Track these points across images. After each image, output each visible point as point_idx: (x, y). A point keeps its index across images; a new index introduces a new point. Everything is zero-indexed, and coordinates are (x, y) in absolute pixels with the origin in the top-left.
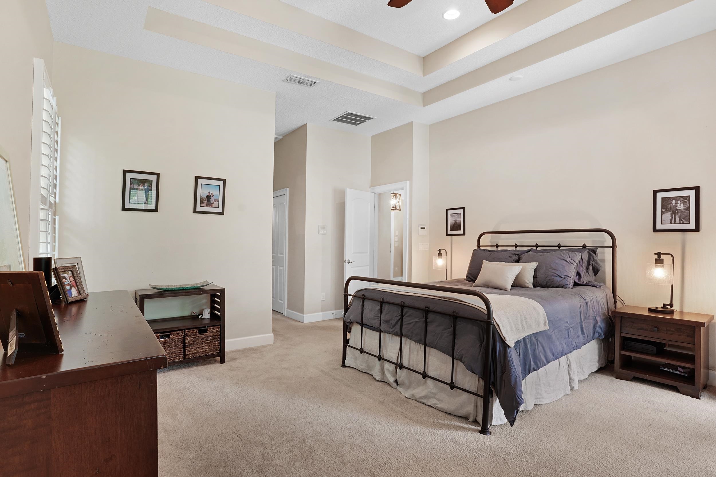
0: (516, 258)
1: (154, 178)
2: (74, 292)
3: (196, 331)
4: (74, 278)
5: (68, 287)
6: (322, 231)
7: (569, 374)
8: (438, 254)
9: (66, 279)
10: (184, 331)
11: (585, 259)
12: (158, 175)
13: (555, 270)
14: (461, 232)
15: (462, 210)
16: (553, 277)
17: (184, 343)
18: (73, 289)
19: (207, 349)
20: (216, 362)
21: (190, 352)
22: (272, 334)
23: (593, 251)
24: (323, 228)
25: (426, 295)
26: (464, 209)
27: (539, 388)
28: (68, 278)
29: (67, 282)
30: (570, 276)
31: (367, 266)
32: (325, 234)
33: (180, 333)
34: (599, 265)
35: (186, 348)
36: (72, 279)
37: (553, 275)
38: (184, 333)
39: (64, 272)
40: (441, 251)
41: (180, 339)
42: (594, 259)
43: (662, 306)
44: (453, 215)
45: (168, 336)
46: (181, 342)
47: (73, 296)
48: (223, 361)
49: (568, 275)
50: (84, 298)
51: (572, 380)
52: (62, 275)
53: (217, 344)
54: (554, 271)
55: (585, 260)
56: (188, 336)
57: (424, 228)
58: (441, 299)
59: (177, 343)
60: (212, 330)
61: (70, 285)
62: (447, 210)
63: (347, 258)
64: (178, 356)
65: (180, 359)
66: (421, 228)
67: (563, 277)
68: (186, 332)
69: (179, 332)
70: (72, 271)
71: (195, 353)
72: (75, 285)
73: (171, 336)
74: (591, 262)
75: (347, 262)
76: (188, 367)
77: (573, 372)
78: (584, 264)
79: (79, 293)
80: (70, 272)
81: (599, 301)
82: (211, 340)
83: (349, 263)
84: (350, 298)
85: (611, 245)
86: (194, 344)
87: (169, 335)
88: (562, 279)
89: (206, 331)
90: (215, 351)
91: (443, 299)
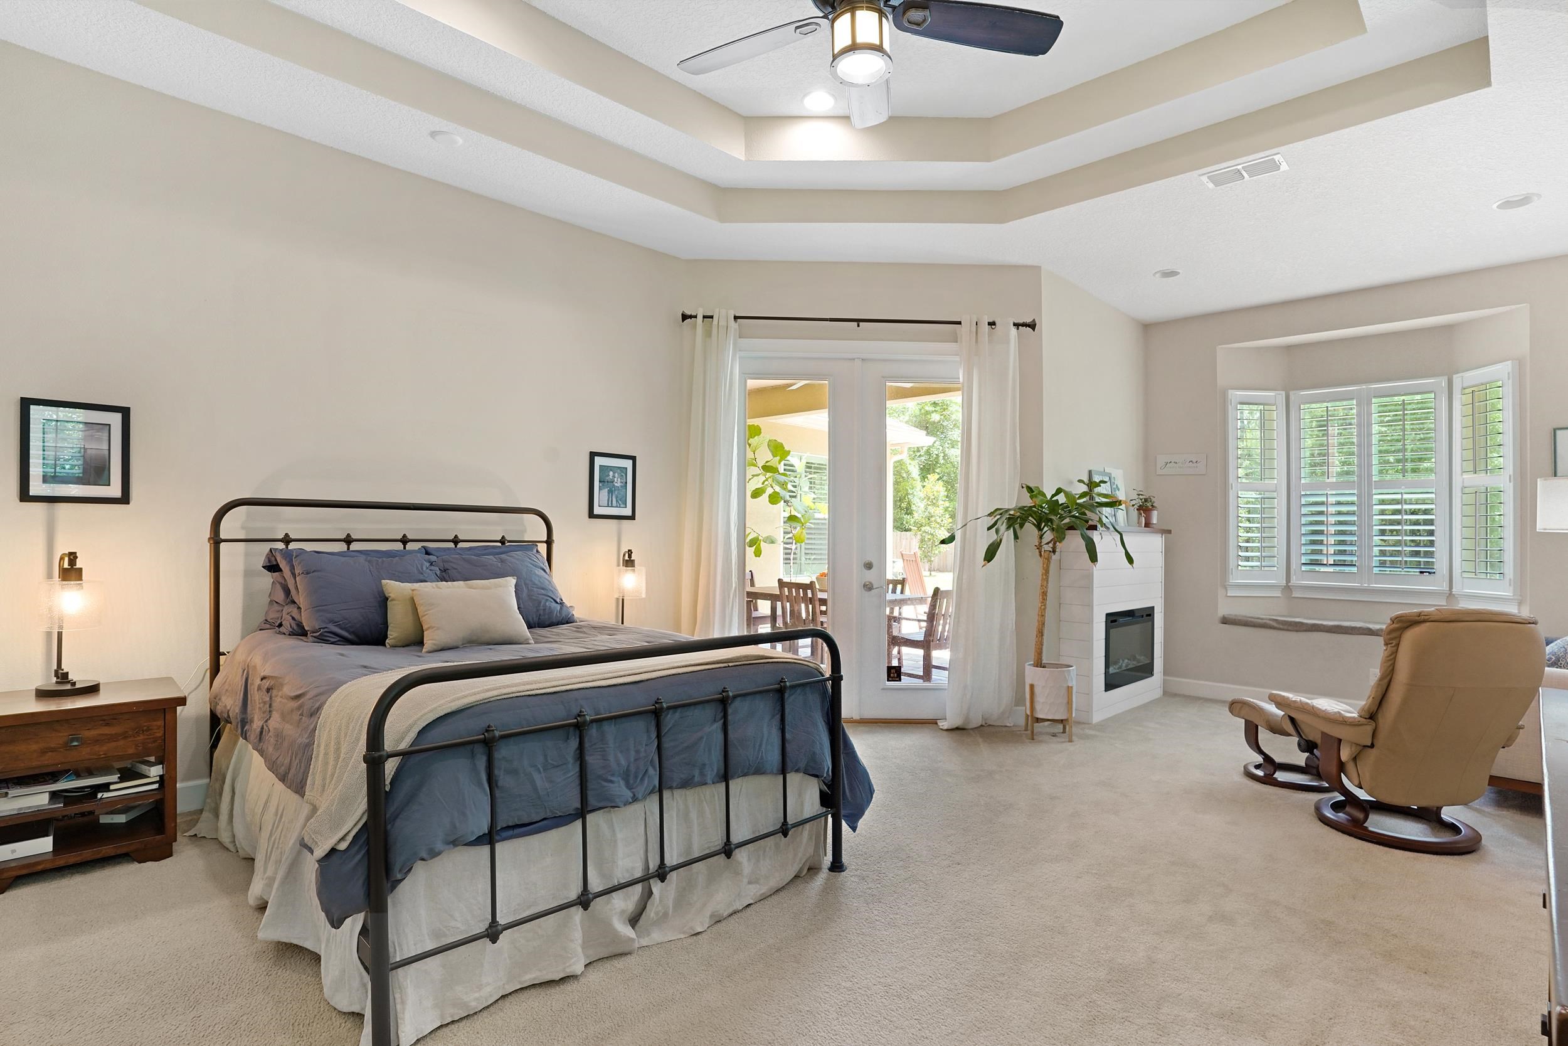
25: (686, 666)
58: (726, 665)
84: (390, 766)
91: (730, 664)
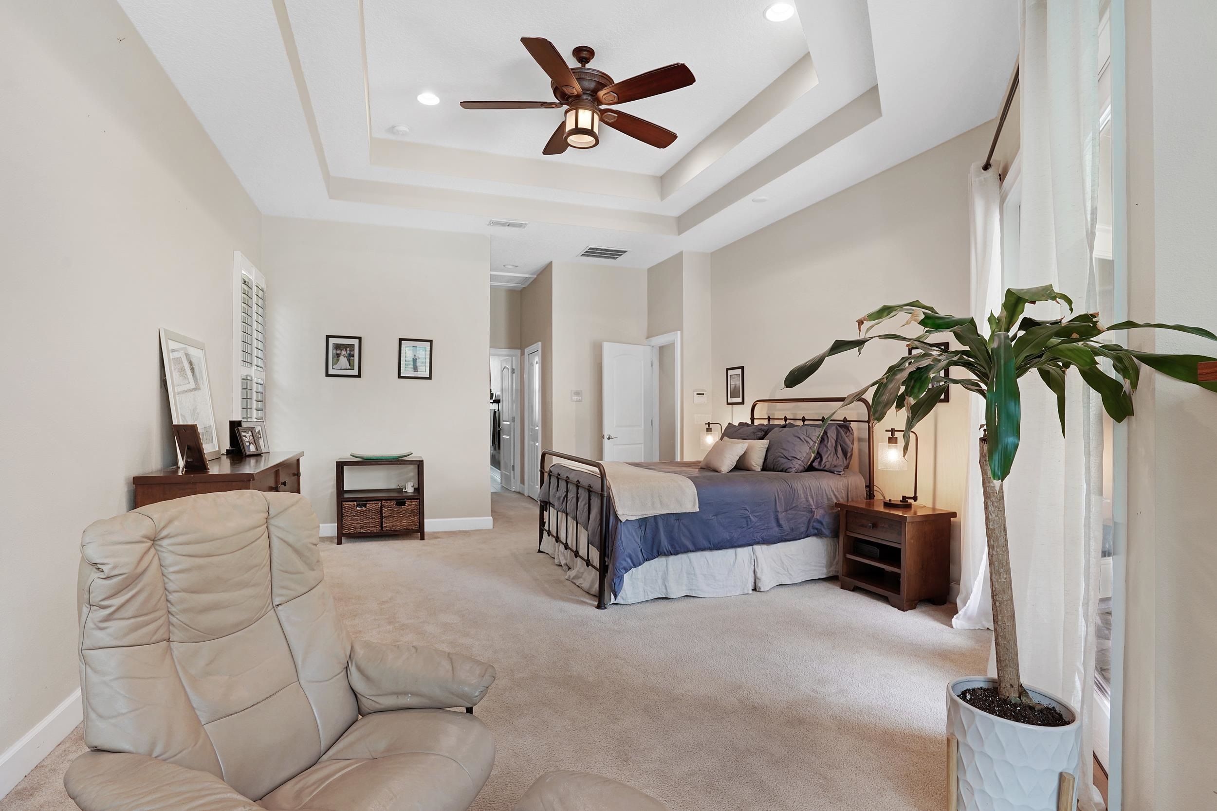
0: (760, 434)
1: (356, 342)
2: (252, 448)
3: (393, 503)
4: (253, 437)
5: (247, 444)
6: (575, 398)
7: (755, 572)
8: (707, 428)
9: (246, 437)
10: (381, 502)
11: (832, 437)
12: (360, 338)
13: (784, 449)
14: (740, 400)
15: (741, 370)
16: (779, 459)
17: (381, 514)
18: (251, 445)
19: (404, 523)
20: (416, 538)
21: (388, 525)
22: (491, 518)
23: (845, 425)
24: (577, 393)
26: (742, 368)
27: (694, 578)
28: (248, 437)
29: (247, 440)
30: (798, 458)
31: (640, 444)
32: (580, 401)
33: (377, 503)
34: (847, 445)
35: (384, 520)
36: (251, 438)
37: (780, 456)
38: (381, 504)
39: (245, 432)
40: (711, 425)
41: (377, 509)
42: (842, 437)
43: (902, 499)
44: (734, 376)
45: (365, 506)
46: (378, 512)
47: (251, 451)
48: (422, 538)
49: (794, 456)
50: (260, 453)
51: (759, 579)
52: (243, 434)
53: (416, 518)
54: (782, 451)
55: (832, 439)
56: (385, 507)
57: (703, 394)
59: (374, 514)
60: (410, 503)
61: (250, 443)
62: (728, 369)
63: (606, 434)
64: (375, 527)
65: (377, 530)
66: (698, 394)
67: (790, 458)
68: (383, 503)
69: (375, 502)
70: (251, 432)
71: (393, 526)
72: (254, 443)
73: (367, 505)
74: (839, 441)
75: (606, 437)
76: (385, 540)
77: (760, 570)
78: (829, 443)
79: (257, 449)
80: (250, 432)
81: (824, 490)
82: (409, 513)
83: (609, 438)
85: (867, 419)
86: (391, 516)
87: (366, 504)
88: (787, 460)
89: (404, 504)
90: (414, 526)
